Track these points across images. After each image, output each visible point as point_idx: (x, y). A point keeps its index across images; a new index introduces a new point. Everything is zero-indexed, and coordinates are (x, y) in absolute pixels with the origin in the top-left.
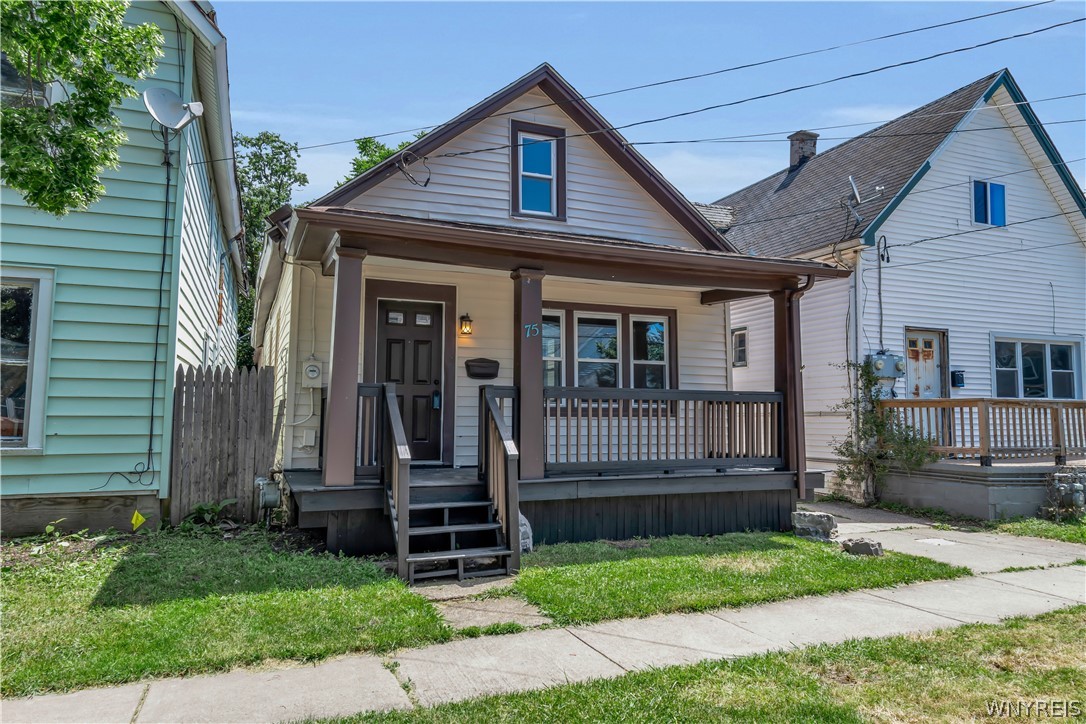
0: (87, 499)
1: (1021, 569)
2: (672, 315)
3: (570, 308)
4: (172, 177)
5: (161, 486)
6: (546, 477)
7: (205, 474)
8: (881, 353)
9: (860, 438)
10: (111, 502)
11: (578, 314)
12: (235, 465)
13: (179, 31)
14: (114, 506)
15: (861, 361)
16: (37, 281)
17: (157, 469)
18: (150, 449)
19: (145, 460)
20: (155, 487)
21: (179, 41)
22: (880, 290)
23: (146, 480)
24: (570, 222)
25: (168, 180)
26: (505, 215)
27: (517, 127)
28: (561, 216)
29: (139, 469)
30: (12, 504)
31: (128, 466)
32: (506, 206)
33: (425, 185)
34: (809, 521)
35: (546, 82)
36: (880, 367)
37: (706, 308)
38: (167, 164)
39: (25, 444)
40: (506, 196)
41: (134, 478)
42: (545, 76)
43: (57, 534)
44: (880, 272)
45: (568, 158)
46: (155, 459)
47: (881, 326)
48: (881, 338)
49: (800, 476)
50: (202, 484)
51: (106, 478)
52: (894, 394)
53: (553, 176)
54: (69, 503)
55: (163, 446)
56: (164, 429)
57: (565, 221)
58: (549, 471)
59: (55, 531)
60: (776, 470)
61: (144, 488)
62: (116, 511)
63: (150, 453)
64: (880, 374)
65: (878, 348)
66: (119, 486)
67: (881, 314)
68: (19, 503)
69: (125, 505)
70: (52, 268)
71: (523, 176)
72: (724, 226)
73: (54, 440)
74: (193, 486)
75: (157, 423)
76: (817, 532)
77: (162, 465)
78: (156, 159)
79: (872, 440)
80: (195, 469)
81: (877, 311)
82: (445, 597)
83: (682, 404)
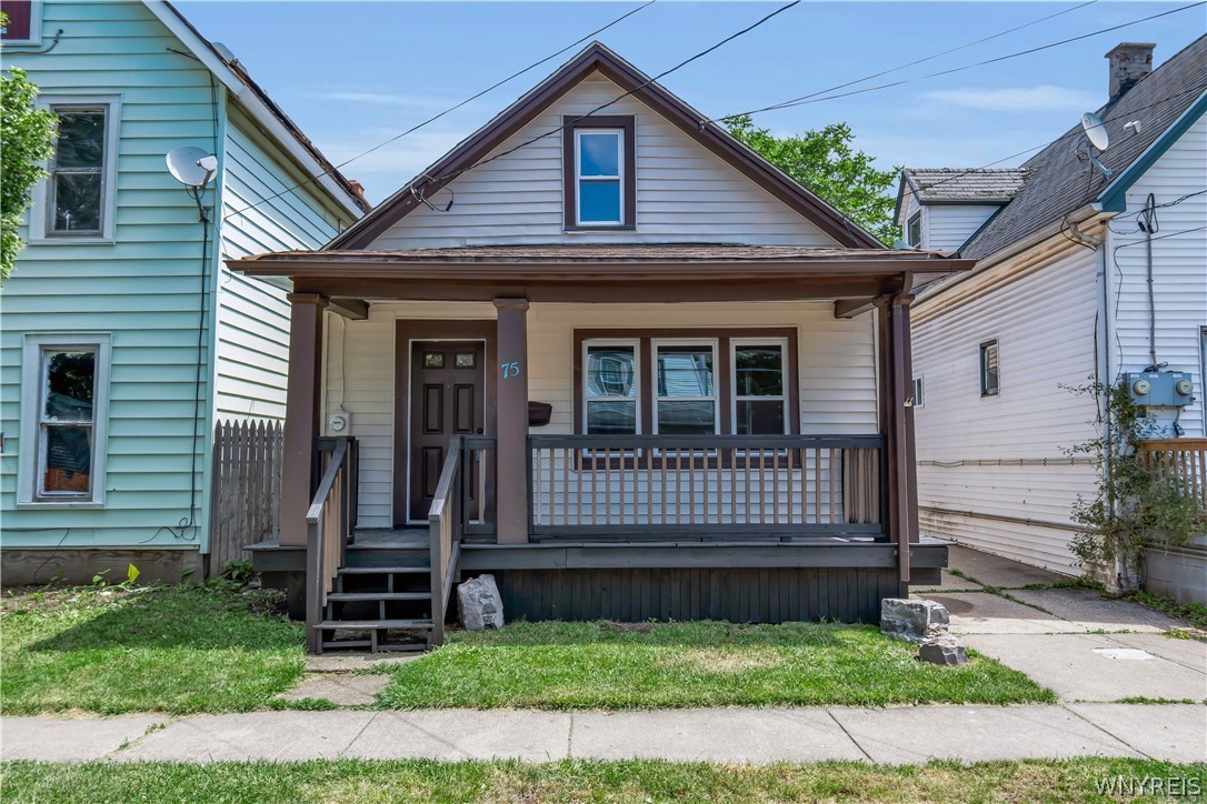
0: (141, 552)
1: (1162, 702)
2: (791, 333)
3: (645, 335)
4: (209, 234)
5: (201, 541)
6: (530, 541)
7: (242, 530)
8: (1153, 369)
9: (1111, 498)
10: (162, 556)
11: (656, 343)
12: (270, 519)
13: (213, 86)
14: (164, 559)
15: (1114, 384)
16: (98, 346)
17: (198, 525)
18: (193, 505)
19: (188, 515)
20: (196, 542)
21: (214, 95)
22: (1150, 275)
23: (189, 535)
24: (640, 229)
25: (206, 236)
26: (557, 230)
27: (572, 124)
28: (630, 224)
29: (183, 524)
30: (82, 555)
31: (174, 521)
32: (559, 219)
33: (447, 210)
34: (897, 612)
35: (598, 63)
36: (1142, 390)
37: (843, 322)
38: (204, 220)
39: (90, 499)
40: (559, 208)
41: (179, 533)
42: (595, 58)
43: (103, 584)
44: (1149, 249)
45: (639, 152)
46: (197, 514)
47: (1152, 330)
48: (1152, 346)
49: (902, 550)
50: (238, 541)
51: (154, 533)
52: (1176, 430)
53: (621, 176)
54: (127, 555)
55: (204, 502)
56: (204, 484)
57: (634, 229)
58: (535, 535)
59: (103, 581)
60: (875, 541)
61: (187, 543)
62: (166, 564)
63: (193, 509)
64: (1145, 401)
65: (1147, 362)
66: (166, 540)
67: (1152, 311)
68: (88, 554)
69: (173, 559)
70: (107, 333)
71: (581, 181)
72: (1004, 197)
73: (114, 495)
74: (230, 542)
75: (197, 478)
76: (905, 628)
77: (203, 520)
78: (194, 218)
79: (1132, 500)
80: (233, 525)
81: (1146, 307)
82: (330, 669)
83: (810, 453)
